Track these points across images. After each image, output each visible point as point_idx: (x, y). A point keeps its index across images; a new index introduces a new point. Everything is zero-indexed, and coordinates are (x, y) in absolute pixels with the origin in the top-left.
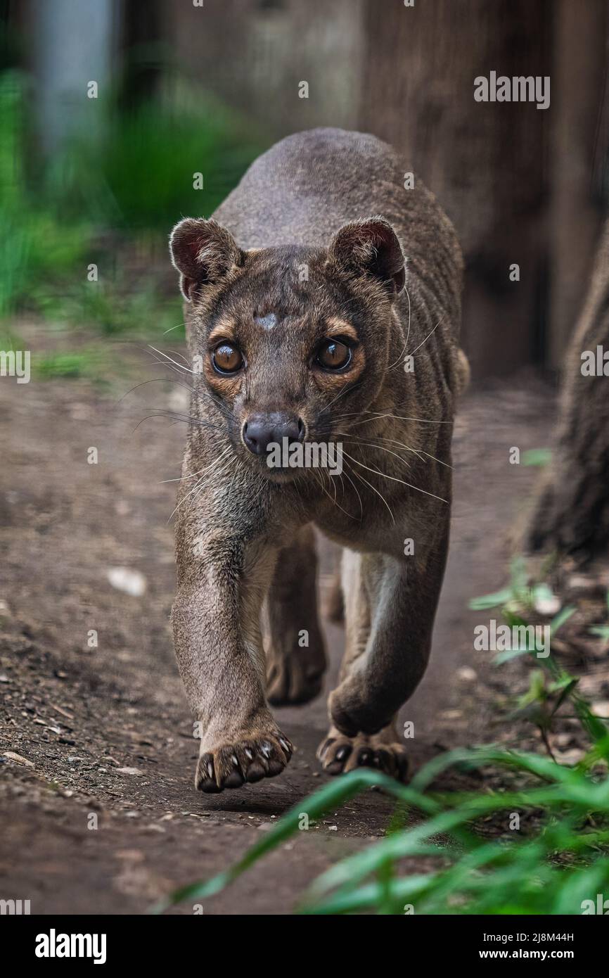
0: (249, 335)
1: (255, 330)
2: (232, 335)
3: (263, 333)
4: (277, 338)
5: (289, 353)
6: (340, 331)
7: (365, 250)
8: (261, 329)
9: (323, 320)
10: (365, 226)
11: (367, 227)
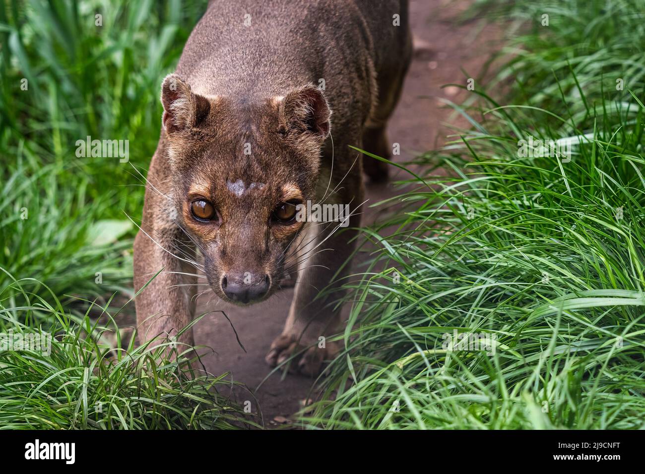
0: (224, 200)
1: (229, 196)
2: (209, 195)
3: (234, 198)
4: (246, 203)
5: (256, 218)
6: (292, 196)
7: (304, 110)
8: (234, 195)
9: (280, 187)
10: (302, 92)
11: (303, 92)
